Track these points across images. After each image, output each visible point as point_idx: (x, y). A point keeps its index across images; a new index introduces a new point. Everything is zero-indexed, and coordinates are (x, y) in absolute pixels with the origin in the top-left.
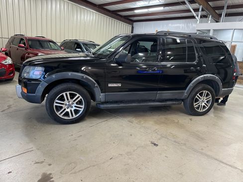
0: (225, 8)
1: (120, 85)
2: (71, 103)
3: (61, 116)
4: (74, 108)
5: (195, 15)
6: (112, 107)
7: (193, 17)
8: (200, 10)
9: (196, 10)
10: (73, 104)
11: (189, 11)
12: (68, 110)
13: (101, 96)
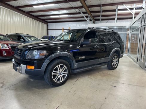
0: (101, 16)
1: (84, 57)
2: (60, 72)
3: (56, 81)
4: (62, 75)
5: (87, 20)
6: (80, 71)
7: (86, 21)
8: (89, 17)
9: (87, 17)
10: (61, 72)
11: (83, 17)
12: (59, 77)
13: (76, 65)
